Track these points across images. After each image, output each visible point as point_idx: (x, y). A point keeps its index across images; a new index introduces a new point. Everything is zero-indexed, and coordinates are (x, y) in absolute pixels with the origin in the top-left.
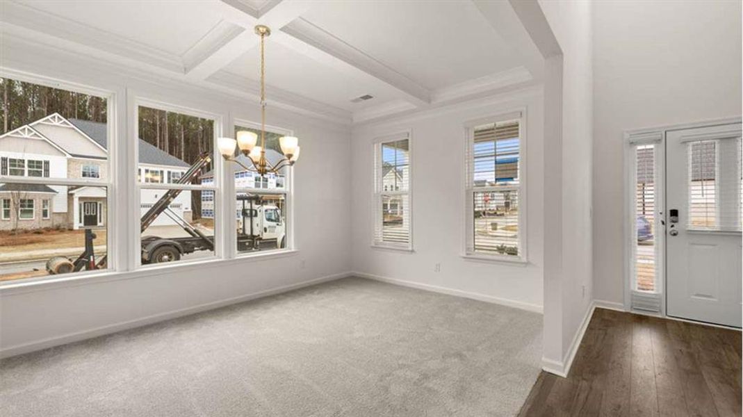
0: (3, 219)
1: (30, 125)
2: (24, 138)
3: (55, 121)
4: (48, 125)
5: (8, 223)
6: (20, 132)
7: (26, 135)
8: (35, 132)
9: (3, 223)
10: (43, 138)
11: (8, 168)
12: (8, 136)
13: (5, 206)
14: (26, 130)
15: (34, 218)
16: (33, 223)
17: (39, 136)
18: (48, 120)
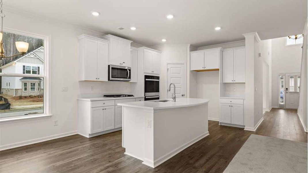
0: (24, 91)
1: (33, 51)
2: (31, 57)
3: (41, 49)
4: (39, 51)
5: (26, 93)
6: (30, 55)
7: (32, 56)
8: (35, 55)
9: (24, 93)
10: (38, 57)
11: (25, 70)
12: (26, 57)
13: (25, 86)
14: (32, 54)
15: (35, 91)
16: (35, 93)
17: (36, 56)
18: (39, 49)
